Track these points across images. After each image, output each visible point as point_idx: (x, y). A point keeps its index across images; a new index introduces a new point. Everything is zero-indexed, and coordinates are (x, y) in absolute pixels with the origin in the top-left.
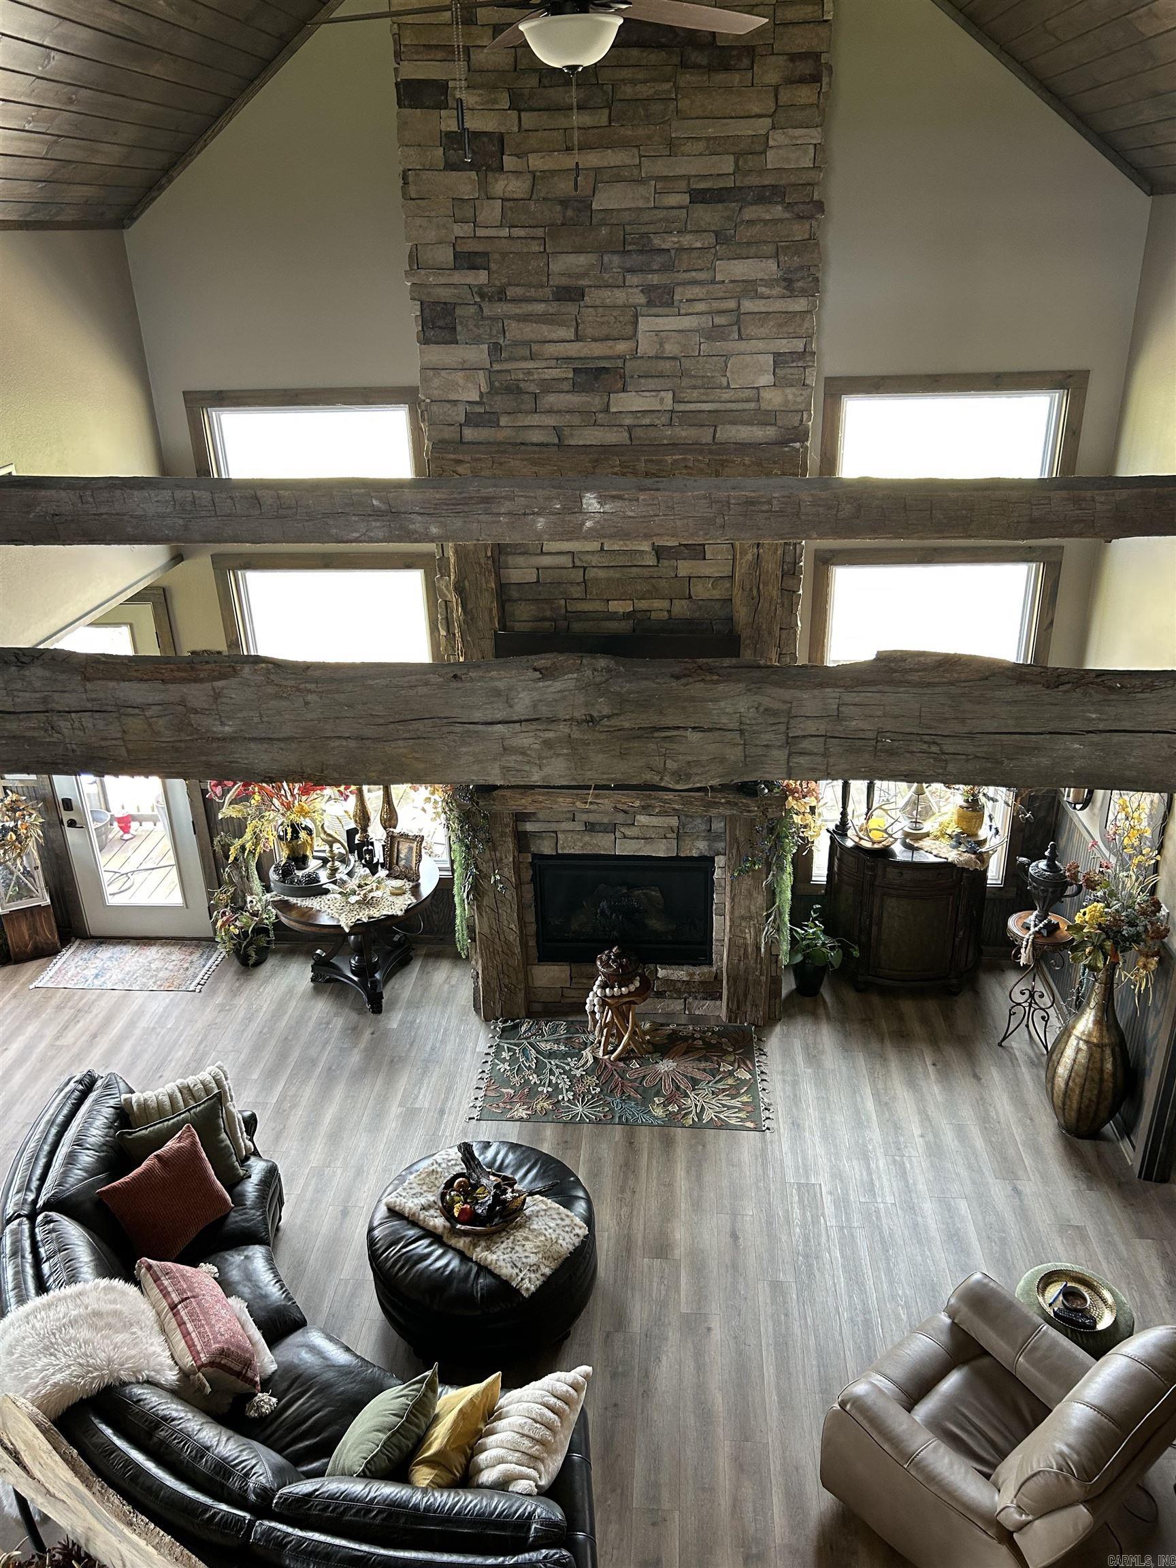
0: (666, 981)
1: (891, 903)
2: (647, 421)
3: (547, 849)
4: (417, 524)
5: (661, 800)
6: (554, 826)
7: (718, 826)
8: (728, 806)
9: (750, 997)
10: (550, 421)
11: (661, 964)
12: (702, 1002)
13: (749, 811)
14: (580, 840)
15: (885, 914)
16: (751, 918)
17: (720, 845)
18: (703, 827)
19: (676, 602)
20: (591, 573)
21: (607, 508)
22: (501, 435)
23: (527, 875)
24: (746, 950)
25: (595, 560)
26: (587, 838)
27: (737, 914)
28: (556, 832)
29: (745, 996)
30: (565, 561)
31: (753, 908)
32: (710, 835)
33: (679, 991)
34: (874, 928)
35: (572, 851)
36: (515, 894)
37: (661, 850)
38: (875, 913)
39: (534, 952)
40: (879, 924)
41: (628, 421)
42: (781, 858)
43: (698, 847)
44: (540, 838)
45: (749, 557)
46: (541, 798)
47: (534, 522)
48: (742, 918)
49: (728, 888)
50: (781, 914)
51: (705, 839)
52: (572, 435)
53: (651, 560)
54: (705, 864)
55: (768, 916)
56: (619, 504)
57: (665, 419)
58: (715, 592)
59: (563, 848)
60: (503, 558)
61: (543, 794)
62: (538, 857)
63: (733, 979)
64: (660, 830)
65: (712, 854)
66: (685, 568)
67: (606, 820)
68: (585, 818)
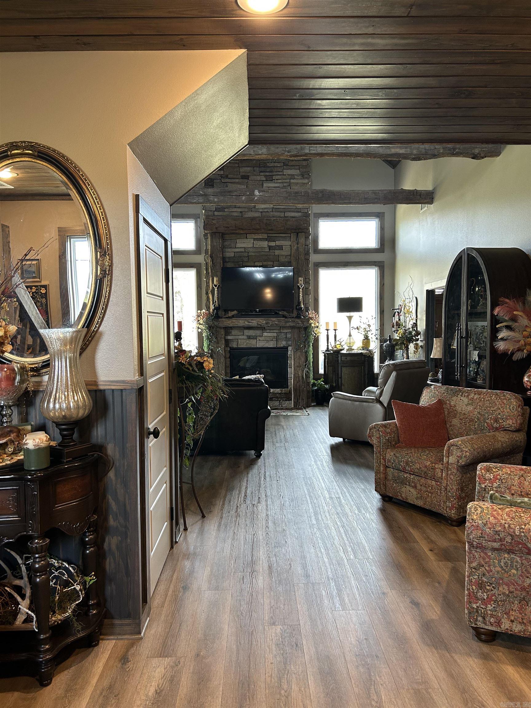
0: (273, 393)
1: (344, 369)
2: (266, 211)
3: (234, 345)
4: (211, 198)
5: (271, 321)
6: (237, 337)
7: (289, 336)
8: (292, 322)
9: (301, 396)
10: (240, 210)
11: (272, 388)
12: (285, 402)
13: (298, 324)
14: (246, 342)
15: (343, 374)
16: (300, 366)
17: (290, 343)
18: (284, 336)
19: (275, 262)
20: (250, 254)
21: (261, 194)
22: (225, 214)
23: (228, 355)
24: (299, 378)
25: (251, 250)
26: (248, 341)
27: (296, 365)
28: (238, 339)
29: (299, 396)
30: (243, 250)
31: (301, 362)
32: (287, 339)
33: (277, 398)
35: (243, 346)
37: (271, 345)
38: (340, 374)
40: (341, 378)
41: (261, 211)
42: (308, 343)
43: (283, 344)
44: (233, 341)
45: (295, 247)
46: (234, 321)
48: (298, 367)
49: (293, 357)
50: (310, 364)
51: (285, 341)
52: (245, 214)
53: (267, 250)
54: (286, 349)
55: (306, 365)
56: (263, 193)
57: (271, 210)
58: (286, 259)
59: (240, 345)
60: (224, 249)
61: (235, 320)
62: (232, 349)
63: (295, 390)
64: (271, 338)
65: (287, 346)
66: (277, 252)
67: (254, 335)
68: (247, 334)
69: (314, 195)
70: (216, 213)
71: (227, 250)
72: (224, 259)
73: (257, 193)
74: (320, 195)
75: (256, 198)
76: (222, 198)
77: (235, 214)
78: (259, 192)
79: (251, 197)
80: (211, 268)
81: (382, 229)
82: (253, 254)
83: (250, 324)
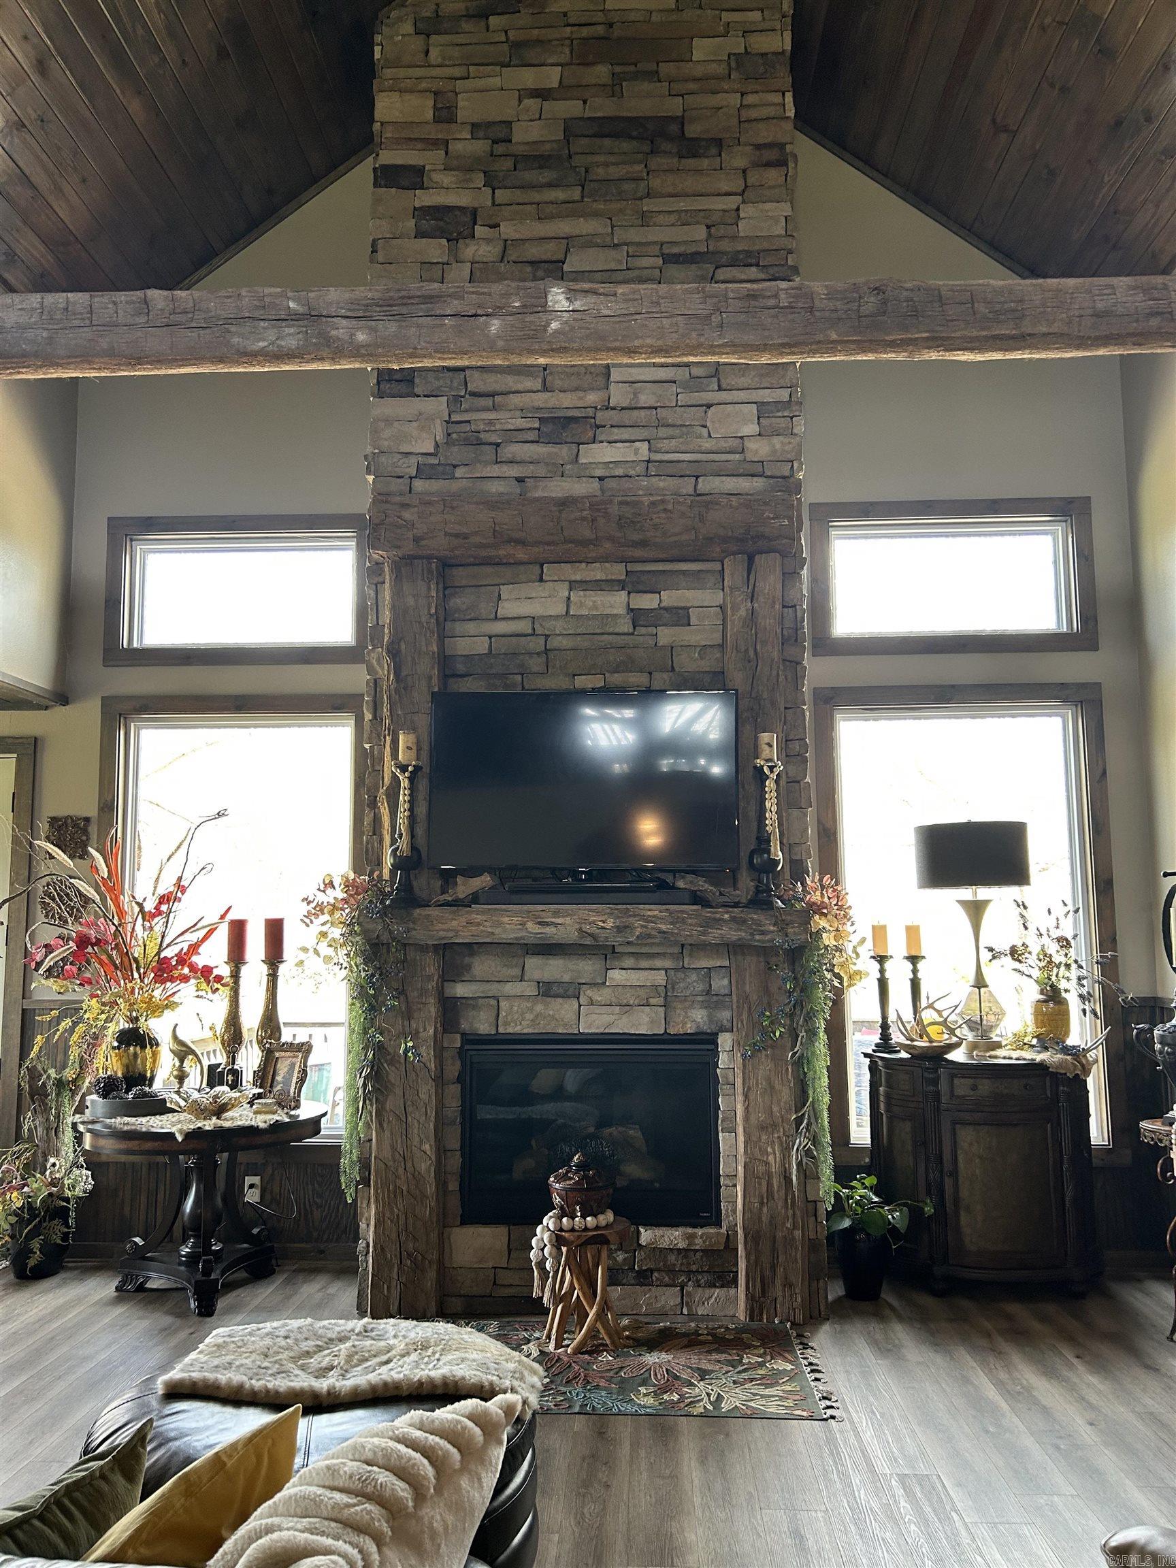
0: (656, 1251)
1: (967, 1136)
2: (619, 472)
3: (482, 1024)
4: (341, 330)
5: (643, 918)
6: (493, 989)
7: (720, 984)
8: (734, 926)
9: (780, 1271)
10: (515, 471)
11: (645, 1225)
12: (708, 1292)
13: (763, 933)
14: (531, 1010)
15: (961, 1158)
16: (775, 1126)
17: (725, 1015)
18: (700, 987)
19: (656, 675)
20: (554, 643)
21: (578, 305)
22: (455, 486)
23: (453, 1069)
24: (769, 1184)
25: (559, 626)
26: (539, 1008)
27: (753, 1120)
28: (496, 998)
29: (773, 1268)
30: (523, 627)
31: (775, 1109)
32: (711, 1000)
33: (671, 1271)
34: (948, 1182)
35: (518, 1029)
36: (433, 1090)
37: (643, 1023)
38: (947, 1156)
39: (454, 1203)
40: (954, 1174)
41: (599, 473)
42: (810, 1017)
43: (694, 1019)
44: (475, 1007)
45: (742, 612)
46: (479, 918)
47: (487, 325)
48: (763, 1128)
49: (739, 1081)
50: (816, 1115)
51: (706, 1006)
52: (536, 487)
53: (626, 626)
54: (707, 1041)
55: (799, 1121)
56: (592, 299)
57: (640, 469)
58: (703, 663)
59: (506, 1024)
60: (448, 625)
61: (483, 913)
62: (472, 1040)
63: (753, 1237)
64: (642, 992)
65: (714, 1028)
66: (666, 635)
67: (566, 978)
68: (537, 975)
69: (839, 305)
70: (419, 485)
71: (459, 627)
72: (445, 662)
73: (558, 298)
74: (871, 303)
75: (554, 325)
76: (392, 327)
77: (495, 488)
78: (571, 295)
79: (529, 318)
80: (390, 698)
81: (1085, 557)
82: (566, 643)
83: (549, 930)
